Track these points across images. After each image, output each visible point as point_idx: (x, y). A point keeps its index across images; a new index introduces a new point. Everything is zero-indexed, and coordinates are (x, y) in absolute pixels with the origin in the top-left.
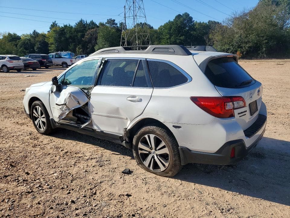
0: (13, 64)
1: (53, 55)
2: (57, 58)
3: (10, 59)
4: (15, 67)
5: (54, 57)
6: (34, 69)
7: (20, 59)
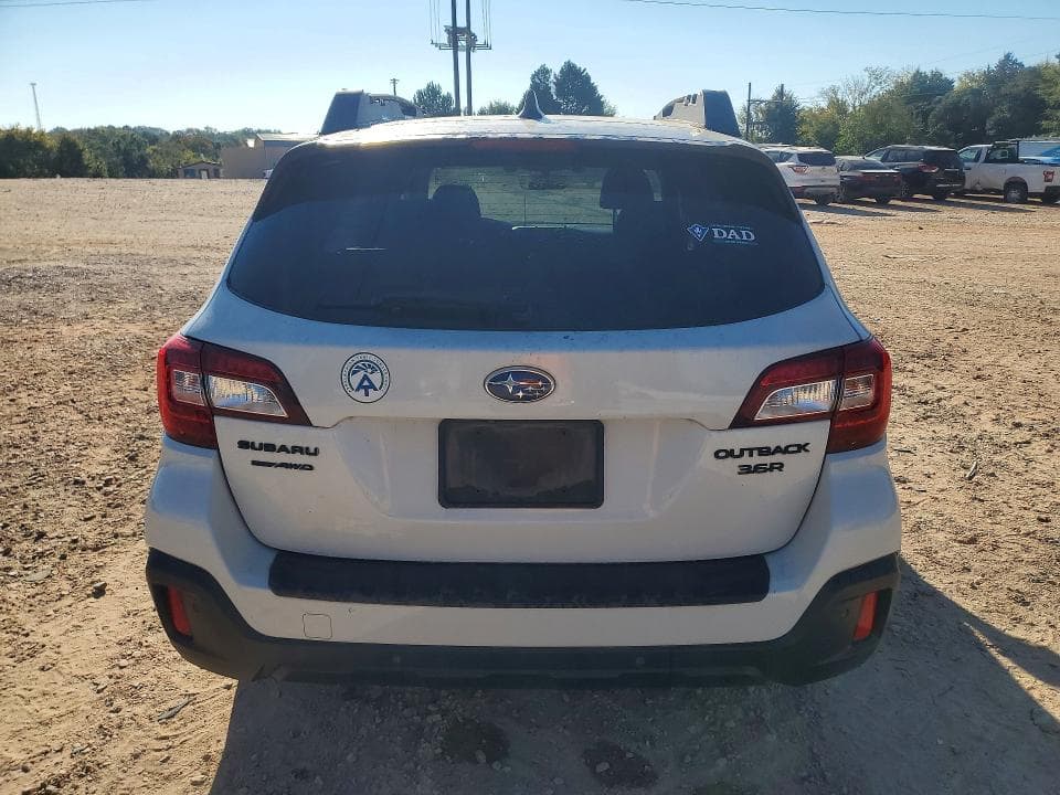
0: (804, 177)
1: (980, 151)
2: (996, 161)
3: (799, 163)
4: (807, 190)
5: (983, 157)
6: (883, 202)
7: (833, 162)
